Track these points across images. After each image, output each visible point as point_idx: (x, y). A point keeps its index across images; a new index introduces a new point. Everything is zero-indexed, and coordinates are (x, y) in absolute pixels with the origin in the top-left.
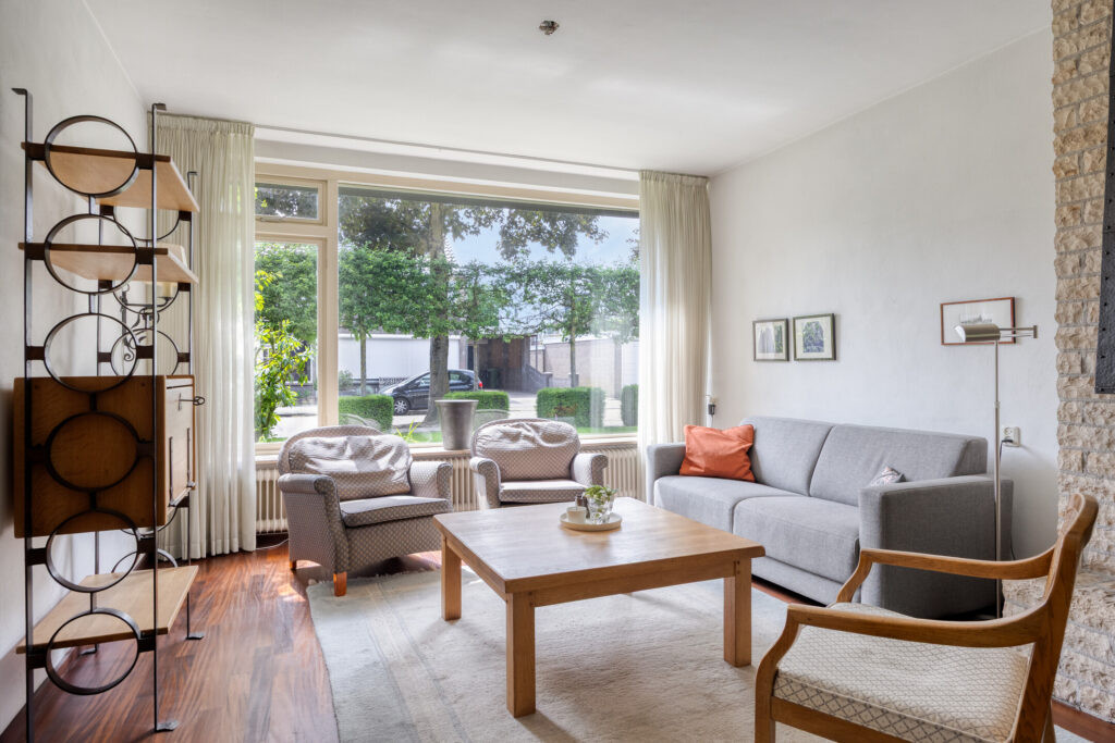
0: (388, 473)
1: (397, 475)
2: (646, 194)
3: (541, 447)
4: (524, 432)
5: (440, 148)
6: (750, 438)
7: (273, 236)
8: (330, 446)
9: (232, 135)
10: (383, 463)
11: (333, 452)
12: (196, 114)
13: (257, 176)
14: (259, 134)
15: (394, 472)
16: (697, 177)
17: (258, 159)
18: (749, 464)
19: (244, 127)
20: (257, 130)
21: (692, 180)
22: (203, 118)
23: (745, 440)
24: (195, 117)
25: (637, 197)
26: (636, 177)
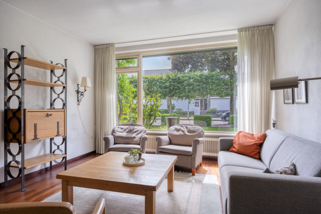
0: (135, 137)
1: (137, 138)
2: (240, 38)
3: (185, 134)
4: (182, 128)
5: (162, 38)
6: (262, 139)
7: (128, 72)
8: (122, 129)
9: (110, 47)
10: (134, 135)
11: (123, 130)
12: (103, 44)
13: (116, 57)
14: (116, 46)
15: (136, 138)
16: (266, 25)
17: (116, 53)
18: (258, 151)
19: (112, 45)
20: (115, 45)
21: (263, 28)
22: (104, 45)
23: (261, 140)
24: (103, 45)
25: (237, 41)
26: (236, 32)
